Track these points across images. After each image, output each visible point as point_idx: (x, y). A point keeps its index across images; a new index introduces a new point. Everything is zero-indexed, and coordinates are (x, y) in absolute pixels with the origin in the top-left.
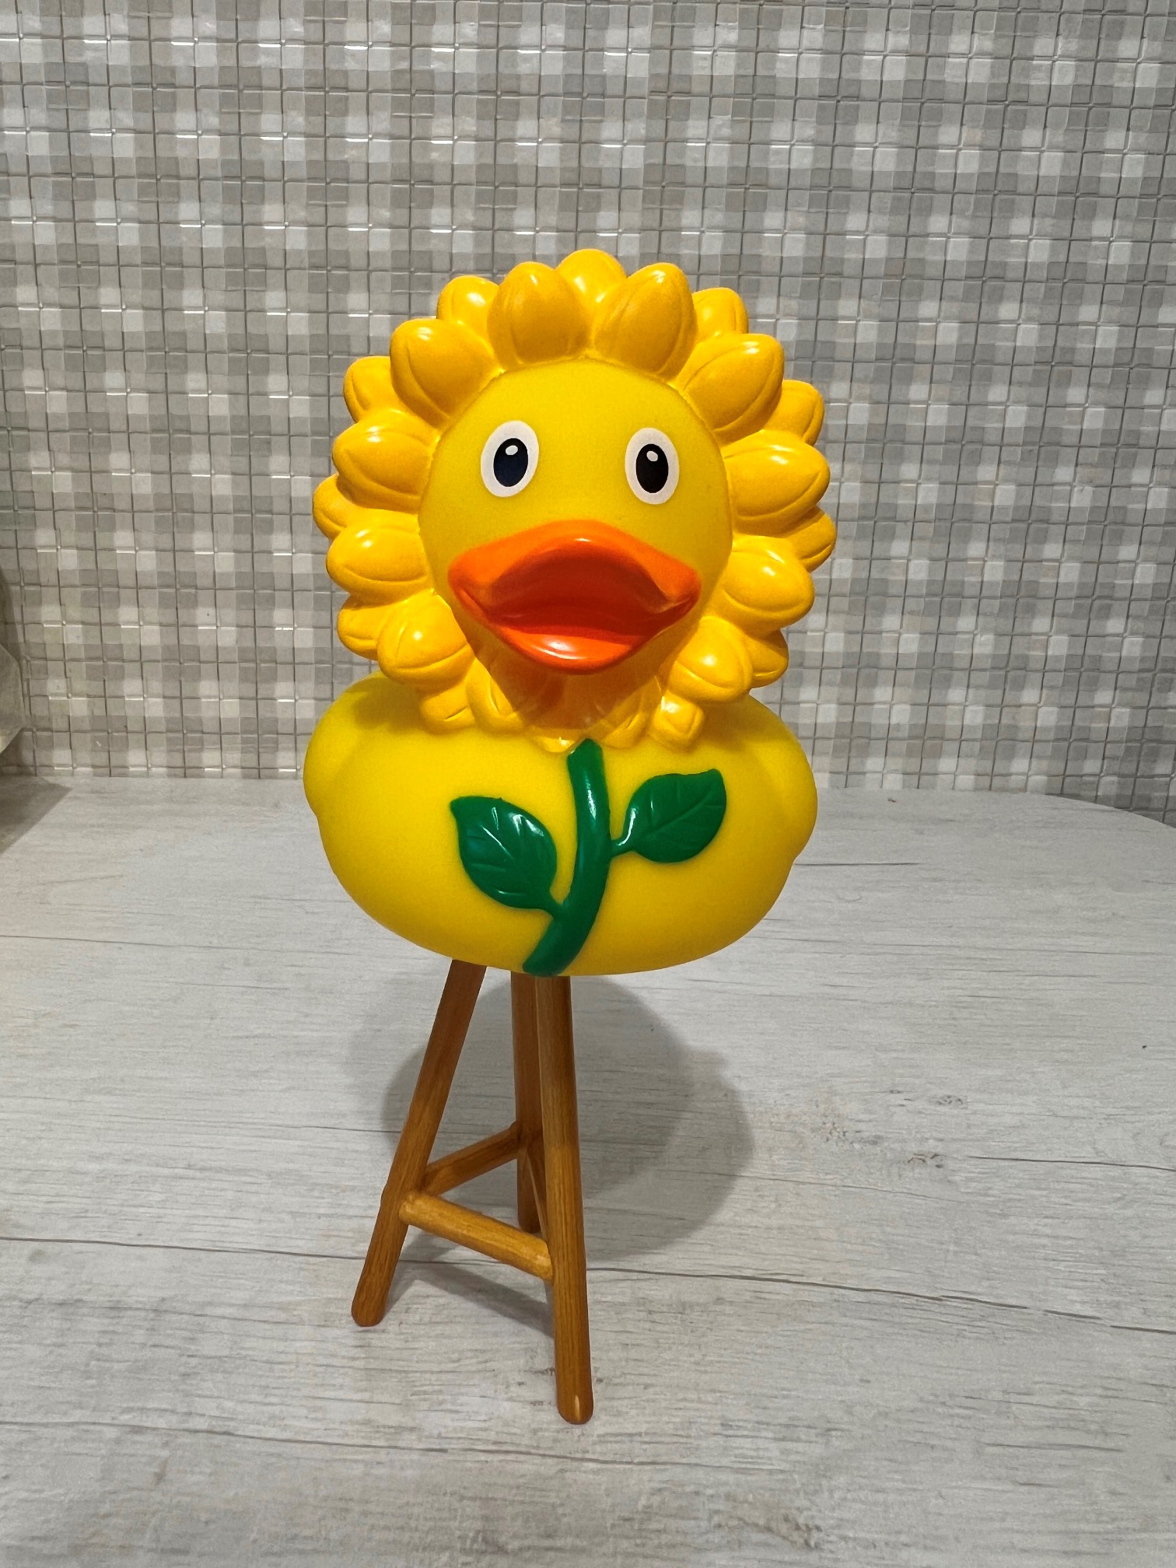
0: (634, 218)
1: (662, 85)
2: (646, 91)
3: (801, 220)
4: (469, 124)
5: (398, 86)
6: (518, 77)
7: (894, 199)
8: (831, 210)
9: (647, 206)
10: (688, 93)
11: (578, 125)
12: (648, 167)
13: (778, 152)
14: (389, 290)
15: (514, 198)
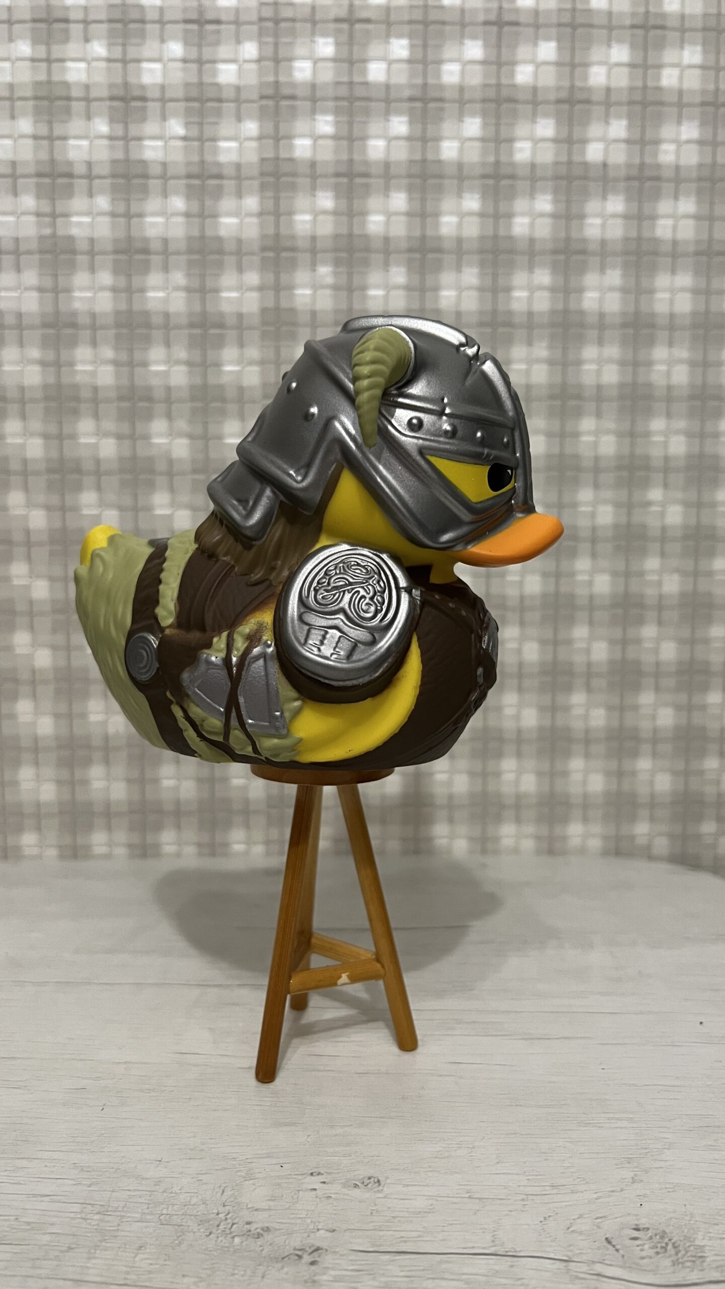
0: (253, 352)
1: (270, 244)
2: (258, 249)
4: (106, 278)
5: (45, 248)
6: (146, 240)
9: (264, 343)
10: (294, 250)
11: (201, 277)
12: (264, 311)
13: (375, 297)
14: (41, 417)
15: (147, 339)
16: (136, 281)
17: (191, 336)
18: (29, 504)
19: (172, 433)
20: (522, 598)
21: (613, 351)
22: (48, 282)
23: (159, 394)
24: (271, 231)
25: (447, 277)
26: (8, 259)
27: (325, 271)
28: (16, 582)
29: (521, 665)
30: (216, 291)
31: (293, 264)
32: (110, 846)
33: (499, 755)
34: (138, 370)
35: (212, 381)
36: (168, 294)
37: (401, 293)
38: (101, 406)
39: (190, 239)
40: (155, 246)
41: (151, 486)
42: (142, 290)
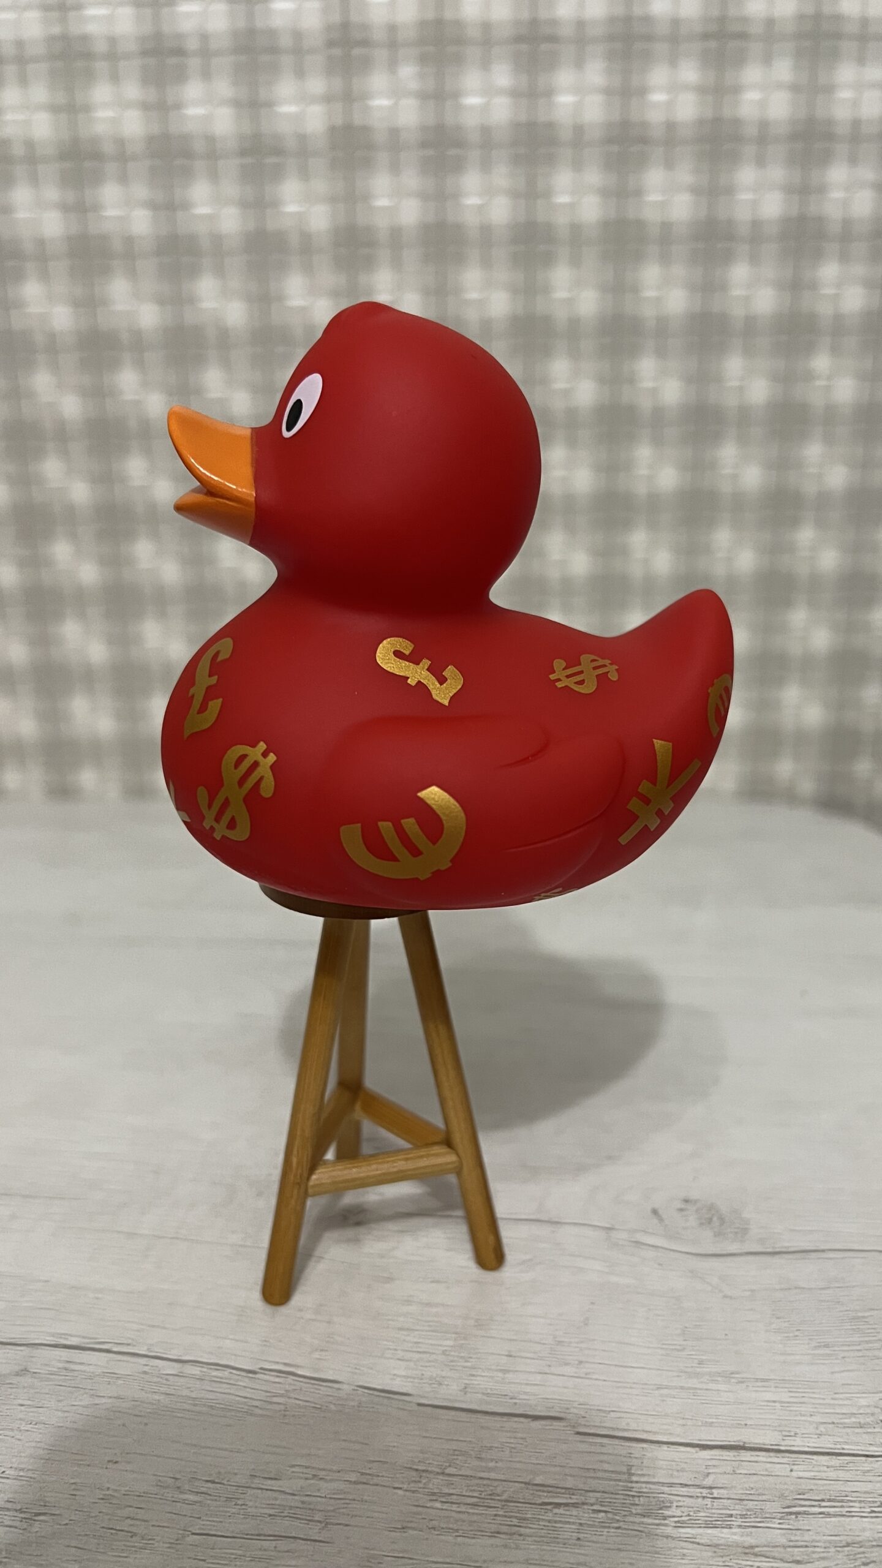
0: (320, 186)
1: (338, 36)
2: (321, 46)
3: (504, 183)
7: (604, 153)
8: (534, 171)
9: (332, 175)
10: (368, 44)
11: (251, 86)
13: (472, 106)
15: (188, 173)
16: (170, 94)
17: (242, 167)
18: (60, 388)
19: (224, 295)
21: (777, 173)
22: (61, 98)
23: (206, 245)
24: (336, 18)
25: (564, 77)
26: (11, 70)
27: (408, 72)
30: (270, 104)
31: (366, 65)
34: (180, 214)
35: (270, 225)
38: (137, 262)
39: (235, 33)
42: (178, 106)
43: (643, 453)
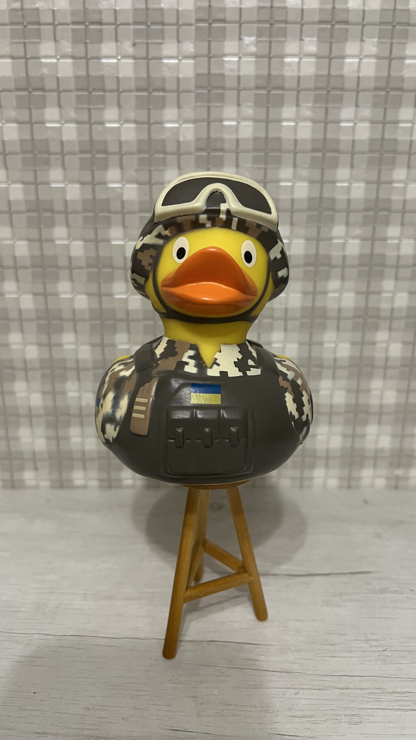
0: (189, 113)
1: (204, 15)
2: (193, 21)
3: (308, 113)
4: (67, 47)
5: (16, 20)
6: (100, 12)
7: (375, 96)
8: (329, 106)
9: (198, 104)
10: (224, 21)
11: (145, 46)
12: (197, 75)
13: (290, 64)
14: (20, 166)
15: (103, 101)
16: (92, 50)
17: (137, 97)
18: (14, 237)
19: (125, 180)
20: (392, 310)
22: (19, 50)
23: (113, 147)
24: (204, 4)
25: (351, 47)
27: (249, 41)
28: (8, 296)
29: (387, 359)
30: (158, 58)
31: (223, 35)
32: (86, 480)
33: (365, 423)
34: (96, 127)
35: (154, 136)
36: (119, 60)
37: (313, 60)
38: (67, 157)
39: (136, 10)
40: (108, 18)
41: (108, 222)
42: (99, 58)
43: (388, 284)
